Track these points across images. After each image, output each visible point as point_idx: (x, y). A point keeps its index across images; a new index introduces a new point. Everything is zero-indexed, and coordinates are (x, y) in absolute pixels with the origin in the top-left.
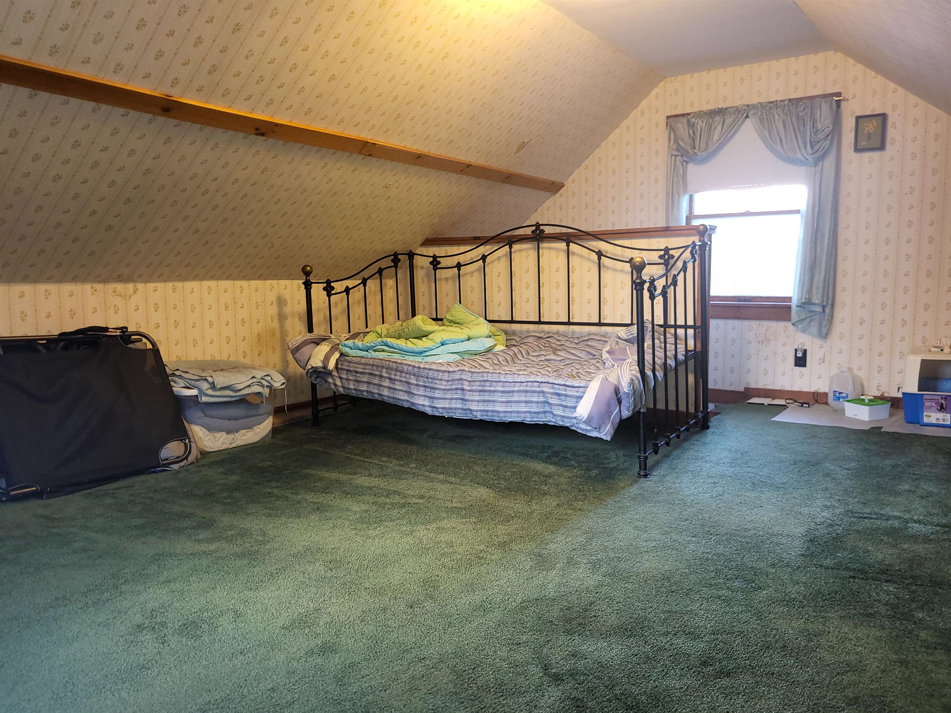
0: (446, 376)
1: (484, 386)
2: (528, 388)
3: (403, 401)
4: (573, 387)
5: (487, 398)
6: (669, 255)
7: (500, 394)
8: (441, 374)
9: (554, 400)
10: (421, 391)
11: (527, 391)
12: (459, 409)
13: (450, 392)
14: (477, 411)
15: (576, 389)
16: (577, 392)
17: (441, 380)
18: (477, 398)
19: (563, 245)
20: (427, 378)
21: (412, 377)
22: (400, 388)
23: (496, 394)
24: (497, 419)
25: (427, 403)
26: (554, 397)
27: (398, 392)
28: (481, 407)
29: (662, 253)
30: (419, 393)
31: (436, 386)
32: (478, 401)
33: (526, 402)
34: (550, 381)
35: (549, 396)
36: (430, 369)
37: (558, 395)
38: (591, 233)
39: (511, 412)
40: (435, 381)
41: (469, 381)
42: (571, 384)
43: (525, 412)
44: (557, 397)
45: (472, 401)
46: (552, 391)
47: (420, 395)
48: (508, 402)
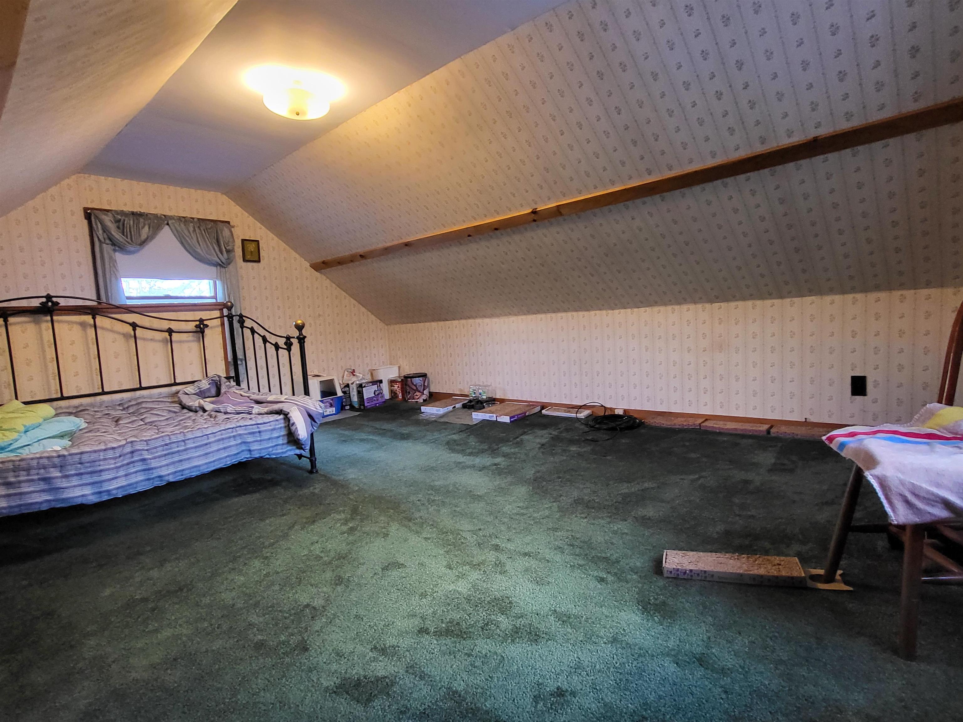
0: (110, 454)
1: (171, 449)
2: (223, 436)
3: (41, 503)
4: (265, 423)
5: (176, 459)
6: (204, 325)
7: (194, 450)
8: (102, 454)
9: (250, 439)
10: (75, 481)
11: (223, 439)
12: (142, 481)
13: (121, 469)
14: (169, 475)
15: (268, 424)
16: (270, 426)
17: (105, 459)
18: (164, 463)
19: (88, 319)
20: (80, 464)
21: (52, 470)
22: (31, 489)
23: (189, 451)
24: (195, 474)
25: (87, 491)
26: (249, 436)
27: (27, 496)
28: (172, 470)
29: (198, 323)
30: (73, 484)
31: (101, 468)
32: (167, 465)
33: (225, 448)
34: (242, 425)
35: (245, 436)
36: (82, 453)
37: (253, 433)
38: (122, 306)
39: (214, 461)
40: (97, 463)
41: (147, 450)
42: (262, 422)
43: (226, 457)
44: (252, 436)
45: (161, 467)
46: (246, 432)
47: (75, 486)
48: (207, 454)
